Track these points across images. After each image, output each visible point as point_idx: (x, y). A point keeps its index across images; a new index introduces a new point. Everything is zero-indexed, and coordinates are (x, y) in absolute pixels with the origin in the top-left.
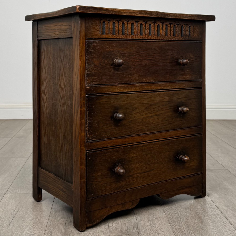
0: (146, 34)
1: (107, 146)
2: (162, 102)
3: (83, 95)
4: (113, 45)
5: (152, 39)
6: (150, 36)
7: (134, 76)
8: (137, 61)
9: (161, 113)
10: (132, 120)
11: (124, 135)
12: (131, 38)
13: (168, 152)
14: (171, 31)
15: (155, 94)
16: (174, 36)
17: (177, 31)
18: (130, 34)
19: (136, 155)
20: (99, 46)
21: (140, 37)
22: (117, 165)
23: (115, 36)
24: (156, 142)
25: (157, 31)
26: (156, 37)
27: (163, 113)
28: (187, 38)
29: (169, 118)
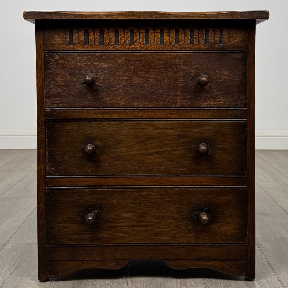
0: (139, 43)
1: (77, 184)
2: (168, 135)
3: (41, 120)
4: (85, 58)
5: (150, 49)
6: (146, 46)
7: (120, 98)
8: (125, 79)
9: (166, 151)
10: (115, 156)
11: (103, 174)
12: (115, 49)
13: (179, 204)
14: (185, 38)
15: (154, 124)
16: (190, 43)
17: (196, 36)
18: (113, 43)
19: (121, 202)
20: (63, 59)
21: (131, 47)
22: (91, 211)
24: (157, 189)
25: (159, 38)
26: (157, 47)
27: (169, 150)
28: (217, 46)
29: (180, 158)
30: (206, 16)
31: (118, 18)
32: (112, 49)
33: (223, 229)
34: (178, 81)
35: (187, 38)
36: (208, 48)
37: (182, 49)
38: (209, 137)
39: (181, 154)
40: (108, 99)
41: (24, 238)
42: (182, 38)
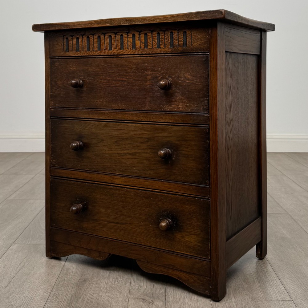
0: (116, 48)
2: (139, 138)
5: (125, 54)
6: (121, 50)
7: (101, 100)
8: (105, 82)
9: (137, 153)
11: (89, 170)
12: (98, 54)
13: (148, 207)
14: (153, 42)
15: (128, 125)
16: (158, 47)
17: (162, 40)
18: (97, 49)
21: (110, 52)
23: (79, 54)
25: (131, 43)
26: (130, 52)
27: (140, 153)
28: (180, 49)
29: (148, 161)
30: (165, 19)
32: (96, 55)
33: (186, 239)
34: (146, 84)
35: (155, 41)
36: (173, 51)
37: (151, 53)
38: (174, 142)
39: (150, 157)
40: (92, 100)
41: (30, 239)
42: (151, 41)
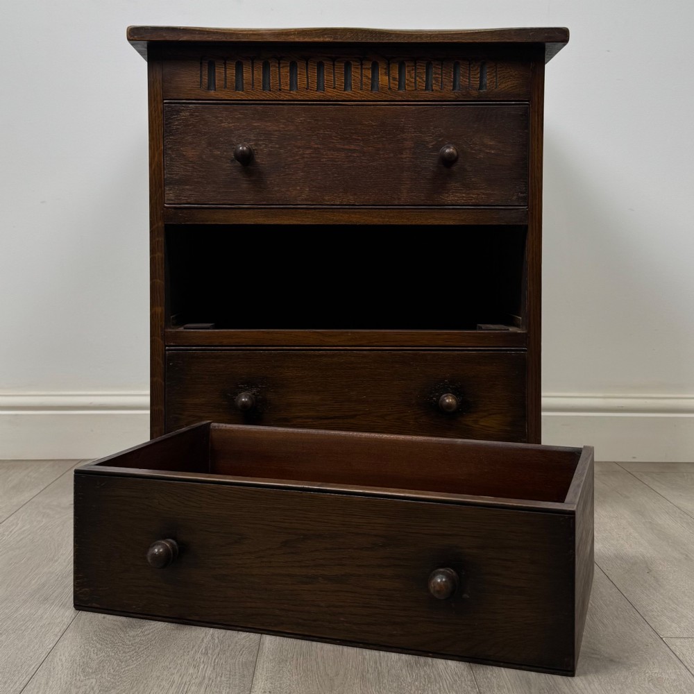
0: (334, 88)
3: (156, 225)
4: (235, 115)
5: (354, 99)
6: (346, 92)
7: (298, 188)
8: (307, 152)
12: (290, 98)
13: (403, 379)
14: (417, 78)
16: (427, 89)
17: (437, 76)
18: (288, 88)
19: (300, 375)
20: (197, 116)
21: (318, 95)
22: (246, 390)
23: (243, 95)
24: (365, 352)
25: (369, 78)
26: (366, 95)
28: (475, 93)
31: (297, 40)
32: (286, 99)
33: (482, 424)
34: (404, 156)
35: (420, 78)
36: (458, 97)
37: (412, 99)
40: (276, 189)
42: (412, 78)
